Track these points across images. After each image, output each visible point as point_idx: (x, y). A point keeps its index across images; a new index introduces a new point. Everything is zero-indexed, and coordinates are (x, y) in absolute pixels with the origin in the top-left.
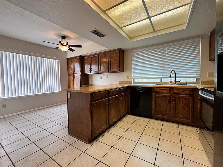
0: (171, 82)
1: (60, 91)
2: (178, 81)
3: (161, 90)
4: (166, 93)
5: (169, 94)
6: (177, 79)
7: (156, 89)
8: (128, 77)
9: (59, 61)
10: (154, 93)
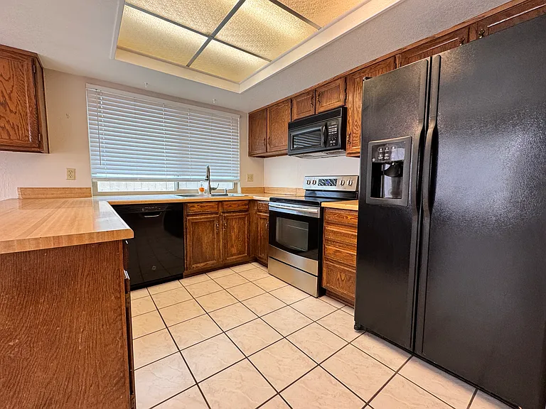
0: (202, 190)
2: (214, 189)
3: (203, 209)
4: (212, 213)
5: (217, 213)
6: (213, 185)
7: (193, 207)
8: (71, 174)
10: (188, 216)
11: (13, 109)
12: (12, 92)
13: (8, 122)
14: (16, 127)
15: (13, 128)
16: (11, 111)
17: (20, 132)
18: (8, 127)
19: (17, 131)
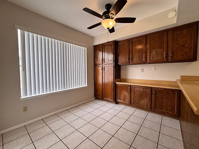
1: (87, 85)
9: (86, 48)
11: (187, 46)
12: (187, 40)
13: (184, 52)
14: (187, 53)
15: (186, 54)
16: (186, 47)
17: (188, 54)
18: (184, 54)
19: (187, 55)
